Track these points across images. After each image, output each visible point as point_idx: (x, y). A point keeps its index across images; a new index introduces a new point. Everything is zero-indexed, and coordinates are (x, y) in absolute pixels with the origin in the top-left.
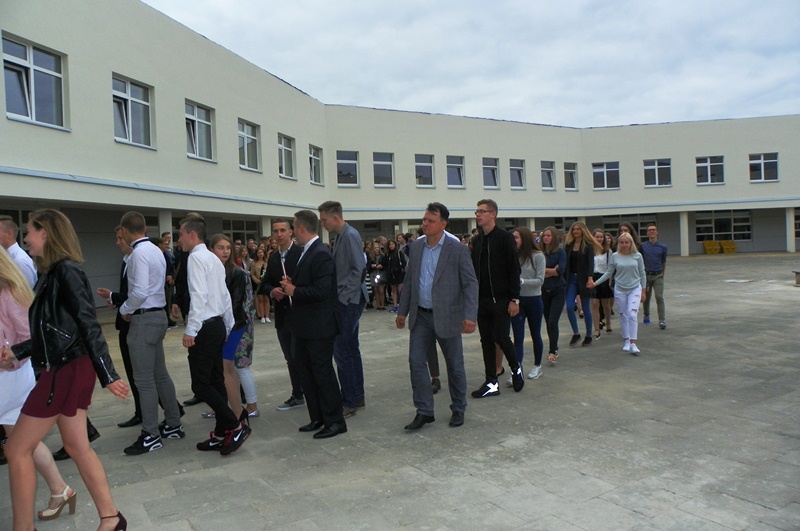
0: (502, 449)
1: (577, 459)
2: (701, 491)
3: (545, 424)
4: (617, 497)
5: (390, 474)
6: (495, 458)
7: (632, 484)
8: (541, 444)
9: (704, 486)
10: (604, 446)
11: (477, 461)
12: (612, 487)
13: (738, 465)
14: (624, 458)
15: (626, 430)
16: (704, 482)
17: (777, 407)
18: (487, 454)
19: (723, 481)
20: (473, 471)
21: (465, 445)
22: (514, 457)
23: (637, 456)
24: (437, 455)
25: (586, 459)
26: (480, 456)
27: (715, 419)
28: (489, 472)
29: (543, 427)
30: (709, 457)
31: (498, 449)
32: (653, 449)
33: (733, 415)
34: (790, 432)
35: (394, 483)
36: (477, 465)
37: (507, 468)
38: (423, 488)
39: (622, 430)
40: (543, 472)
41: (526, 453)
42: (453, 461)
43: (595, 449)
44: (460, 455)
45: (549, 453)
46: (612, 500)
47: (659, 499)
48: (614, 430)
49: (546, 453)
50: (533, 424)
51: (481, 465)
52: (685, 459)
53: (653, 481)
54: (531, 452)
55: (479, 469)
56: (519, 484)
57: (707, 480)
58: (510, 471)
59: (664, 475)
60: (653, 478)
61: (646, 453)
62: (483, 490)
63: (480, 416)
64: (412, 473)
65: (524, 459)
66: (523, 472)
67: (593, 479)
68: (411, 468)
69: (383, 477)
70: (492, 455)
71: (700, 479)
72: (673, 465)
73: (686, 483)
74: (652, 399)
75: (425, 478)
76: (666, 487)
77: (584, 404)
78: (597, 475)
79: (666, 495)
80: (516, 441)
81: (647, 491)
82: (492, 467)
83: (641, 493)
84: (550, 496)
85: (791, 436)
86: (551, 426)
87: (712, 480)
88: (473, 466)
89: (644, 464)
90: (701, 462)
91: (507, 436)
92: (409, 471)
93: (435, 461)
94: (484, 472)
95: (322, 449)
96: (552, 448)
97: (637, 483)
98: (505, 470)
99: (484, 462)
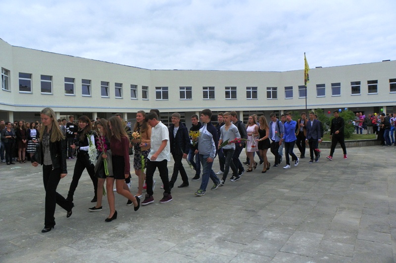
0: (116, 231)
1: (156, 232)
2: (216, 241)
3: (138, 216)
4: (177, 249)
5: (54, 252)
6: (113, 237)
7: (184, 242)
8: (136, 227)
9: (217, 239)
10: (168, 224)
11: (103, 239)
12: (175, 245)
13: (230, 227)
14: (179, 229)
15: (178, 215)
16: (217, 237)
17: (243, 198)
18: (109, 235)
19: (224, 235)
20: (102, 245)
21: (96, 231)
22: (123, 235)
23: (185, 228)
24: (81, 239)
25: (160, 232)
26: (105, 236)
27: (218, 206)
28: (111, 244)
29: (137, 218)
30: (218, 224)
31: (114, 231)
32: (192, 224)
33: (226, 204)
34: (250, 209)
35: (57, 258)
36: (104, 241)
37: (121, 241)
38: (74, 258)
39: (176, 216)
40: (139, 241)
41: (130, 232)
42: (90, 240)
43: (164, 226)
44: (94, 237)
45: (141, 231)
46: (175, 251)
47: (197, 248)
48: (172, 216)
49: (140, 231)
50: (132, 216)
51: (106, 241)
52: (207, 227)
53: (194, 239)
54: (132, 231)
55: (105, 243)
56: (127, 249)
57: (218, 235)
58: (122, 243)
59: (198, 236)
60: (194, 238)
61: (189, 226)
62: (108, 255)
63: (103, 215)
64: (67, 250)
65: (129, 235)
66: (129, 242)
67: (165, 242)
68: (67, 247)
69: (50, 255)
70: (111, 235)
71: (214, 235)
72: (202, 230)
73: (209, 238)
74: (188, 199)
75: (75, 252)
76: (200, 241)
77: (157, 204)
78: (166, 239)
79: (200, 245)
80: (123, 227)
81: (191, 245)
82: (112, 241)
83: (189, 246)
84: (144, 253)
85: (250, 211)
86: (141, 217)
87: (220, 235)
88: (102, 242)
89: (189, 231)
90: (214, 227)
91: (118, 224)
92: (65, 249)
93: (80, 242)
94: (108, 245)
95: (9, 243)
96: (143, 227)
97: (186, 241)
98: (119, 242)
99: (108, 239)
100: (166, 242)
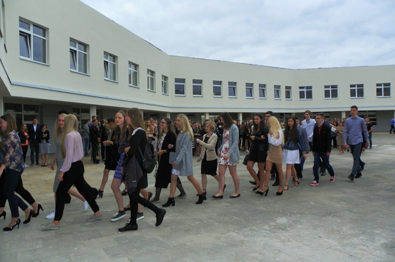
0: (276, 224)
1: (315, 229)
2: (381, 246)
3: (295, 212)
4: (339, 248)
5: (223, 236)
6: (274, 228)
7: (346, 242)
8: (295, 222)
9: (382, 244)
10: (327, 223)
11: (266, 230)
12: (336, 243)
14: (338, 229)
15: (336, 216)
16: (382, 242)
18: (270, 226)
19: (391, 242)
20: (265, 234)
21: (258, 222)
22: (284, 228)
23: (345, 228)
24: (245, 227)
25: (319, 229)
26: (266, 227)
27: (378, 211)
28: (273, 235)
29: (294, 214)
30: (381, 230)
31: (274, 224)
32: (352, 225)
33: (387, 210)
35: (227, 240)
36: (266, 232)
37: (282, 233)
38: (242, 242)
39: (334, 215)
40: (299, 235)
41: (289, 226)
42: (254, 229)
43: (322, 225)
44: (257, 227)
45: (300, 226)
46: (337, 249)
47: (361, 250)
48: (330, 215)
50: (289, 212)
51: (268, 232)
52: (369, 230)
53: (355, 240)
54: (291, 225)
55: (268, 234)
56: (289, 241)
57: (383, 241)
58: (284, 235)
59: (359, 238)
60: (355, 239)
61: (349, 227)
62: (272, 244)
63: (261, 208)
64: (234, 235)
65: (288, 229)
66: (289, 235)
67: (326, 239)
68: (233, 233)
69: (221, 237)
70: (272, 227)
71: (379, 240)
72: (364, 233)
73: (372, 242)
74: (344, 201)
75: (242, 237)
76: (362, 244)
77: (312, 203)
78: (327, 237)
79: (364, 248)
80: (282, 220)
81: (354, 246)
82: (274, 232)
83: (351, 246)
84: (306, 247)
86: (298, 213)
87: (386, 241)
88: (265, 232)
89: (349, 232)
90: (378, 232)
91: (277, 218)
92: (233, 234)
93: (245, 230)
94: (270, 235)
95: (187, 223)
96: (301, 224)
97: (347, 241)
98: (280, 234)
99: (269, 230)
100: (328, 240)
